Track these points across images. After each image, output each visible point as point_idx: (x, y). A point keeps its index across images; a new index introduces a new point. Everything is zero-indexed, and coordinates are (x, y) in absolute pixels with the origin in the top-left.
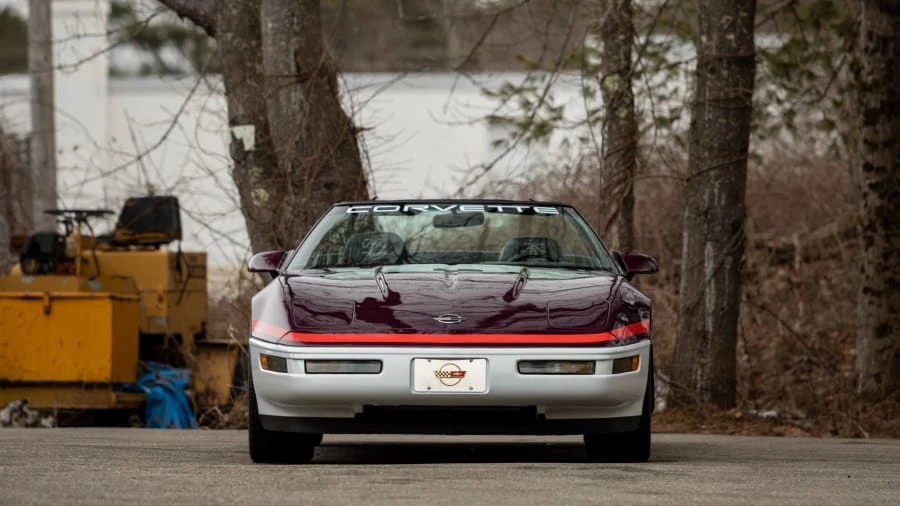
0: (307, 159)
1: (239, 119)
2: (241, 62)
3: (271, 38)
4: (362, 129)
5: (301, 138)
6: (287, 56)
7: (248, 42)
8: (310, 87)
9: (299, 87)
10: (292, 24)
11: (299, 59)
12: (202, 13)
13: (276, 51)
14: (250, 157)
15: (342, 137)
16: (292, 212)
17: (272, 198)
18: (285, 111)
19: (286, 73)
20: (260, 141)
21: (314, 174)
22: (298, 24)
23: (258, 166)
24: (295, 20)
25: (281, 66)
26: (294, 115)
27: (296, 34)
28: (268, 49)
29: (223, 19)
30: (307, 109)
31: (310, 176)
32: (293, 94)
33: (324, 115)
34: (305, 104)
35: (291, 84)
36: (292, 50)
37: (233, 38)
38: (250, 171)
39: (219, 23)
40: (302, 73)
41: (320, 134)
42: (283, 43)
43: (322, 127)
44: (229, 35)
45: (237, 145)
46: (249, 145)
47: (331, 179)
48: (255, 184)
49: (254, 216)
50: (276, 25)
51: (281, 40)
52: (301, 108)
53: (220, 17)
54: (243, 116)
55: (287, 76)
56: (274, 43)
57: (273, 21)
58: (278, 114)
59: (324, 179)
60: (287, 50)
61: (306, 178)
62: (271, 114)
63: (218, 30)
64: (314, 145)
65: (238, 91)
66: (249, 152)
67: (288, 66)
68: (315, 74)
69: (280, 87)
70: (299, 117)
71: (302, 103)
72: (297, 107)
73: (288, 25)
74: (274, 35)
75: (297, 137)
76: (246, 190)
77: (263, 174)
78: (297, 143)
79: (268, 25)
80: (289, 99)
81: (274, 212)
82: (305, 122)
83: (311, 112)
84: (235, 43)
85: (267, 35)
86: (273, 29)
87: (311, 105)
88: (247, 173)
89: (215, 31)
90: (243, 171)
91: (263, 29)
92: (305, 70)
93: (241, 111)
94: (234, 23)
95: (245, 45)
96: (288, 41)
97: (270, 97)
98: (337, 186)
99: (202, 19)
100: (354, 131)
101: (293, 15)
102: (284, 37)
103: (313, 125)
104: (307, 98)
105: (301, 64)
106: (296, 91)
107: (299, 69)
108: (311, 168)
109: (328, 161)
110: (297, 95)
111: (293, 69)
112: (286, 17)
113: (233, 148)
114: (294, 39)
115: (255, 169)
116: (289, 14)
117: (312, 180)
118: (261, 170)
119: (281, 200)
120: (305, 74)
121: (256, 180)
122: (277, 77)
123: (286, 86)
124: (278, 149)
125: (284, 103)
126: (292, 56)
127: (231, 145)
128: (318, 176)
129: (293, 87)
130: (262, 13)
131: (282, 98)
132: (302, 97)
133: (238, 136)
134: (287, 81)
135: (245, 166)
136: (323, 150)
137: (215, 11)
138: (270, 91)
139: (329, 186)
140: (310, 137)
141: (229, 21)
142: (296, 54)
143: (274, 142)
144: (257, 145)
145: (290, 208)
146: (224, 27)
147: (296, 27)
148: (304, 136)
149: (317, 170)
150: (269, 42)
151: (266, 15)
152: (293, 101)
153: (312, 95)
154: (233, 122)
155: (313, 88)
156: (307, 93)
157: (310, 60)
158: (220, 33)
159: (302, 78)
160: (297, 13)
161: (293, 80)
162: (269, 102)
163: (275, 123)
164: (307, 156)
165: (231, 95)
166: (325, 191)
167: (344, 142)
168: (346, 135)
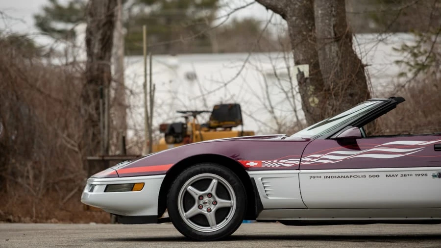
0: (341, 81)
1: (300, 62)
2: (300, 32)
3: (320, 19)
4: (367, 65)
5: (337, 71)
6: (330, 28)
7: (304, 22)
8: (342, 43)
9: (336, 44)
10: (332, 11)
11: (335, 29)
12: (279, 7)
13: (323, 25)
14: (308, 81)
15: (358, 70)
16: (332, 109)
17: (320, 102)
18: (328, 57)
19: (329, 37)
20: (312, 72)
21: (344, 89)
22: (335, 11)
23: (312, 85)
24: (333, 9)
25: (326, 33)
26: (333, 58)
27: (334, 16)
28: (319, 24)
29: (291, 10)
30: (340, 55)
31: (342, 90)
32: (333, 47)
33: (349, 58)
34: (339, 52)
35: (332, 42)
36: (332, 24)
37: (296, 20)
38: (308, 88)
39: (289, 12)
40: (337, 36)
41: (347, 68)
42: (327, 21)
43: (348, 64)
44: (294, 18)
45: (301, 74)
46: (307, 75)
47: (353, 91)
48: (311, 95)
49: (311, 111)
50: (323, 12)
51: (326, 19)
52: (337, 55)
53: (289, 8)
54: (303, 60)
55: (330, 38)
56: (322, 22)
57: (322, 10)
58: (324, 59)
59: (349, 91)
60: (330, 25)
61: (340, 91)
62: (320, 58)
63: (288, 15)
64: (344, 74)
65: (299, 47)
66: (307, 78)
67: (330, 33)
68: (344, 37)
69: (326, 44)
70: (336, 60)
71: (337, 52)
72: (335, 54)
73: (330, 12)
74: (322, 17)
75: (336, 70)
76: (306, 98)
77: (315, 89)
78: (335, 73)
79: (318, 12)
80: (330, 50)
81: (322, 109)
82: (339, 63)
83: (342, 57)
84: (297, 22)
85: (318, 17)
86: (321, 14)
87: (343, 53)
88: (307, 89)
89: (286, 16)
90: (305, 88)
91: (316, 13)
92: (339, 35)
93: (301, 57)
94: (297, 11)
95: (302, 23)
96: (330, 20)
97: (320, 49)
98: (356, 95)
99: (279, 10)
100: (363, 66)
101: (332, 6)
102: (327, 18)
103: (343, 63)
104: (340, 50)
105: (337, 32)
106: (334, 46)
107: (335, 34)
108: (343, 86)
109: (351, 82)
110: (335, 48)
111: (333, 34)
112: (329, 7)
113: (299, 76)
114: (333, 19)
115: (311, 87)
116: (330, 6)
117: (343, 92)
118: (314, 87)
119: (325, 103)
120: (339, 37)
121: (311, 93)
122: (324, 39)
123: (329, 43)
124: (325, 76)
125: (328, 52)
126: (332, 28)
127: (297, 75)
128: (346, 90)
129: (333, 44)
130: (315, 6)
131: (327, 50)
132: (337, 49)
133: (301, 70)
134: (330, 41)
135: (305, 86)
136: (348, 76)
137: (286, 6)
138: (320, 46)
139: (351, 95)
140: (342, 69)
141: (294, 11)
142: (334, 27)
143: (322, 73)
144: (310, 75)
145: (331, 107)
146: (291, 14)
147: (334, 13)
148: (339, 70)
149: (346, 86)
150: (320, 21)
151: (318, 6)
152: (333, 51)
153: (342, 48)
154: (297, 63)
155: (343, 44)
156: (340, 47)
157: (341, 30)
158: (289, 18)
159: (337, 39)
160: (334, 5)
161: (333, 40)
162: (320, 52)
163: (323, 63)
164: (341, 79)
165: (296, 49)
166: (350, 98)
167: (359, 72)
168: (360, 68)
